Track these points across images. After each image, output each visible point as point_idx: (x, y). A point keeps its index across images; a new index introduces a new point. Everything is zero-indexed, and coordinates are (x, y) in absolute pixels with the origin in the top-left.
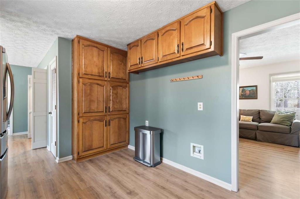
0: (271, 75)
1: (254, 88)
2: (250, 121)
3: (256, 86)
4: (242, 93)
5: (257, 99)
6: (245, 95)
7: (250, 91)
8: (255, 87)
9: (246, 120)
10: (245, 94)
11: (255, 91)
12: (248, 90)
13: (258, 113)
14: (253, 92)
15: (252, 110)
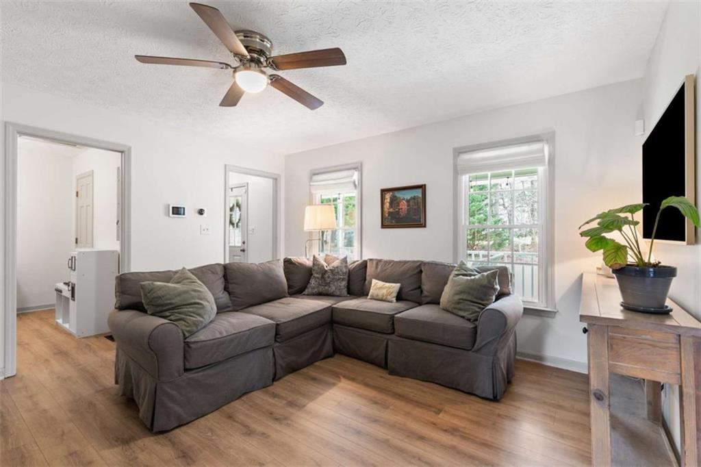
0: (459, 152)
1: (418, 193)
2: (389, 298)
3: (422, 187)
4: (391, 210)
5: (425, 226)
6: (397, 216)
7: (408, 201)
8: (420, 190)
9: (380, 297)
10: (398, 211)
11: (420, 201)
12: (404, 199)
13: (416, 271)
14: (416, 207)
15: (406, 262)
